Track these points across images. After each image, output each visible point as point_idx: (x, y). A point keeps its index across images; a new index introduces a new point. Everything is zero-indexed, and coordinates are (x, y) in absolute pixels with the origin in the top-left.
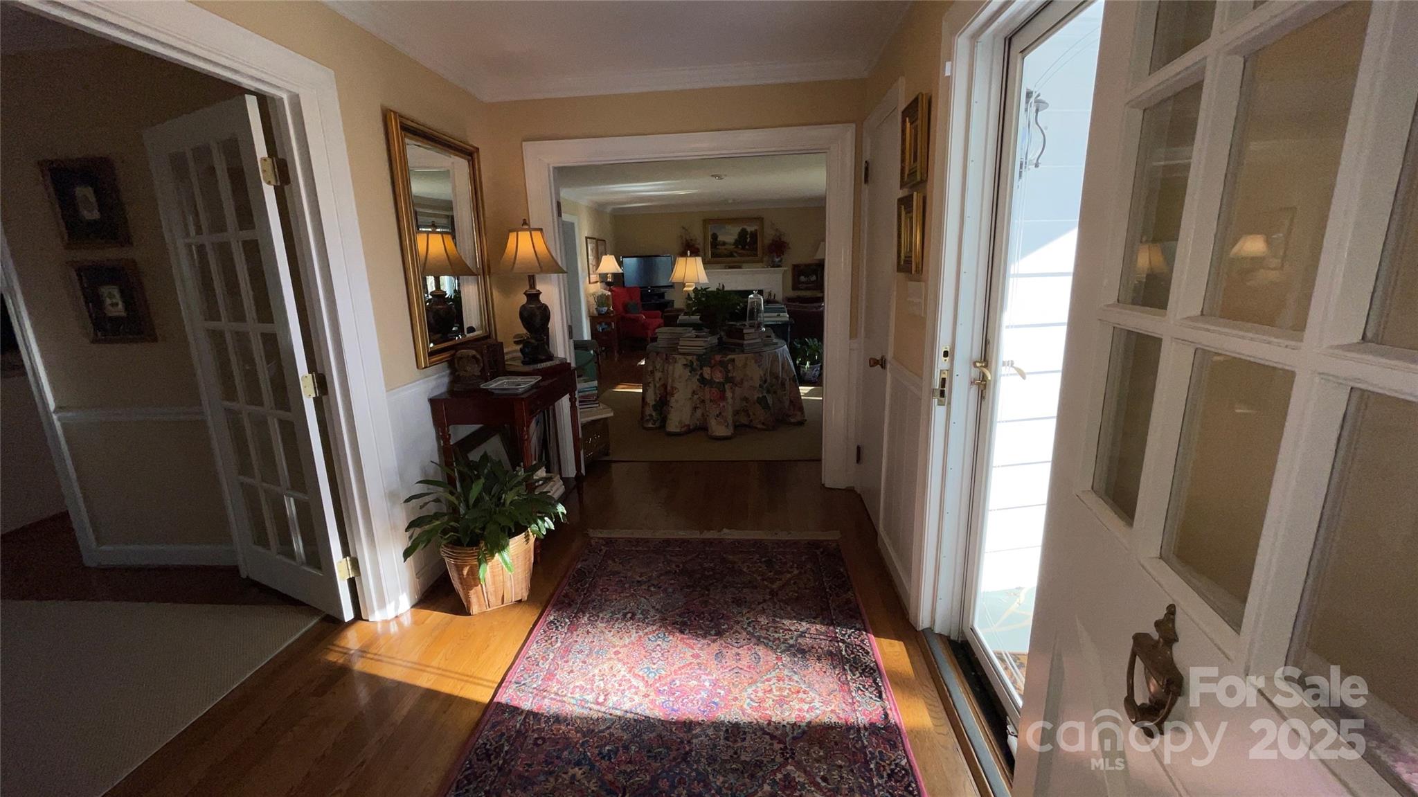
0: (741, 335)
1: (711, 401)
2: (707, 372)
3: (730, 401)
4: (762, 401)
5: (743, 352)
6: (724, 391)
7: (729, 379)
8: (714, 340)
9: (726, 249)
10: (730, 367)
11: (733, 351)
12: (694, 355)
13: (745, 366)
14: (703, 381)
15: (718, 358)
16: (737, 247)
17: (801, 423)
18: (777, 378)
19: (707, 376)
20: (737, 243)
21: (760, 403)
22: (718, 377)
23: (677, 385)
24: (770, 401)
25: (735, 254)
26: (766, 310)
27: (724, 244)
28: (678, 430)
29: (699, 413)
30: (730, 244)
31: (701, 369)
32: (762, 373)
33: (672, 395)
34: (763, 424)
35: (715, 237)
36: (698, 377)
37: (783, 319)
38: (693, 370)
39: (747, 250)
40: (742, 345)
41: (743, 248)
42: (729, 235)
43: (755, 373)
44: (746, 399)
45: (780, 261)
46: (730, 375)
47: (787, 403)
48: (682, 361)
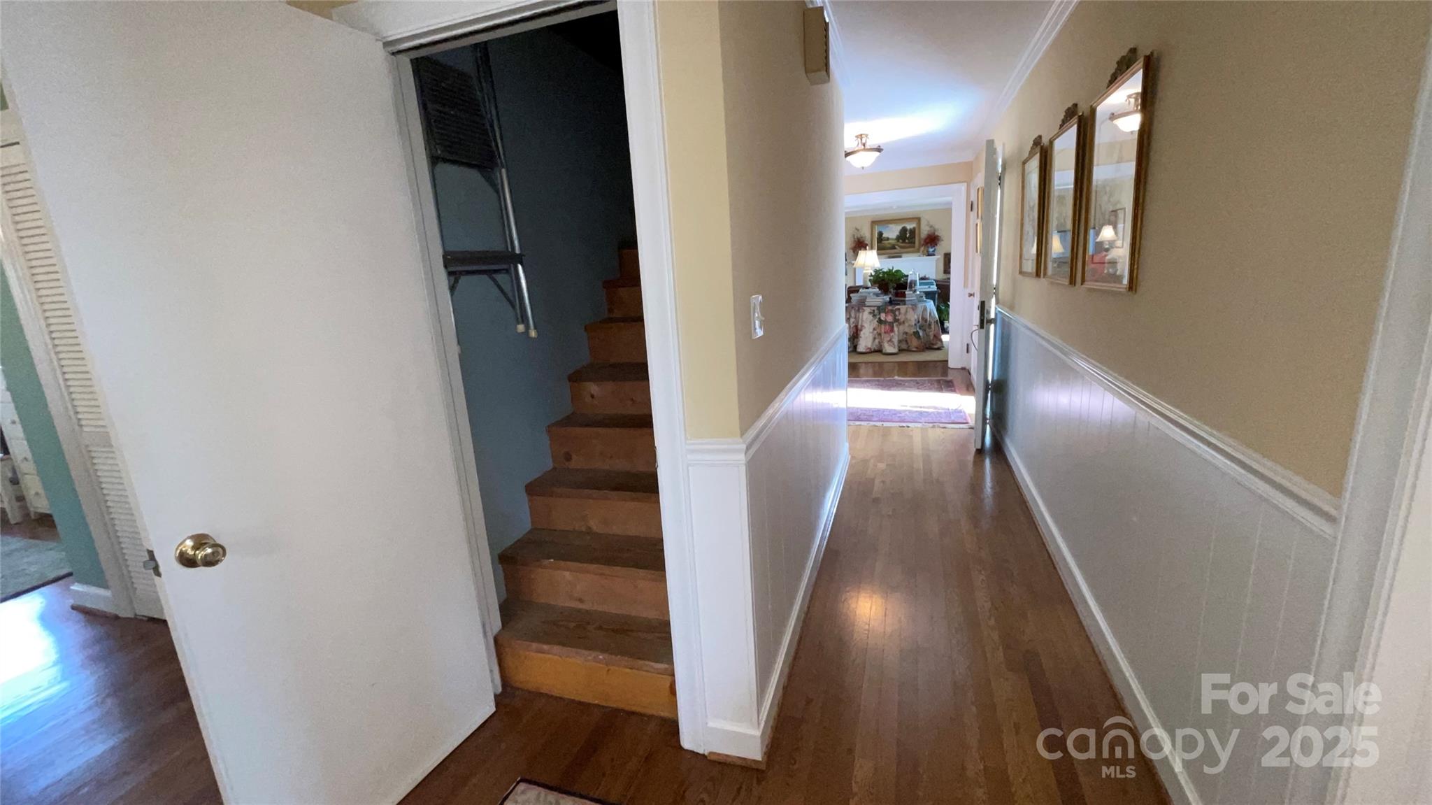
0: (904, 295)
1: (885, 333)
2: (883, 316)
3: (896, 332)
4: (916, 334)
5: (905, 304)
6: (893, 327)
7: (896, 320)
8: (887, 298)
9: (889, 243)
10: (897, 313)
11: (899, 304)
12: (874, 306)
13: (906, 312)
14: (880, 321)
15: (890, 308)
16: (898, 241)
17: (939, 349)
18: (926, 321)
19: (882, 319)
20: (898, 238)
21: (915, 336)
22: (890, 319)
23: (865, 325)
24: (921, 334)
25: (897, 247)
26: (921, 284)
27: (888, 239)
28: (864, 351)
29: (877, 341)
30: (892, 239)
31: (880, 314)
32: (916, 317)
33: (861, 330)
34: (917, 348)
35: (880, 234)
36: (877, 319)
37: (933, 290)
38: (874, 316)
39: (906, 243)
40: (904, 301)
41: (904, 241)
42: (892, 232)
43: (913, 317)
44: (906, 333)
45: (934, 251)
46: (897, 318)
47: (932, 338)
48: (867, 310)
